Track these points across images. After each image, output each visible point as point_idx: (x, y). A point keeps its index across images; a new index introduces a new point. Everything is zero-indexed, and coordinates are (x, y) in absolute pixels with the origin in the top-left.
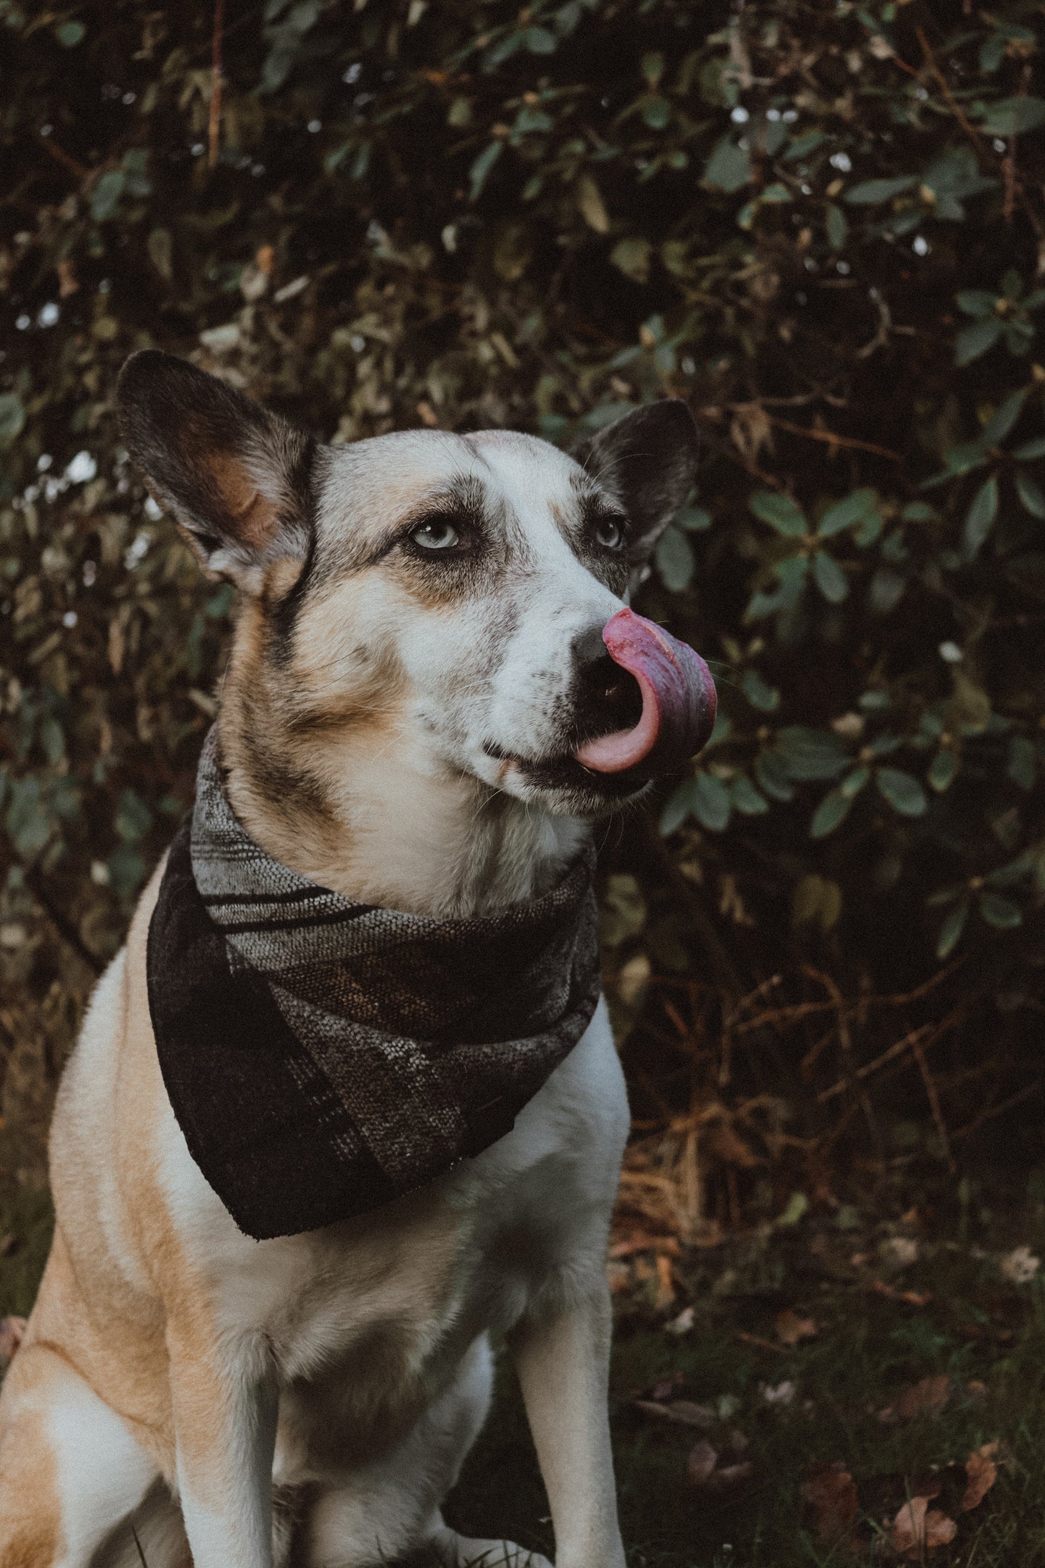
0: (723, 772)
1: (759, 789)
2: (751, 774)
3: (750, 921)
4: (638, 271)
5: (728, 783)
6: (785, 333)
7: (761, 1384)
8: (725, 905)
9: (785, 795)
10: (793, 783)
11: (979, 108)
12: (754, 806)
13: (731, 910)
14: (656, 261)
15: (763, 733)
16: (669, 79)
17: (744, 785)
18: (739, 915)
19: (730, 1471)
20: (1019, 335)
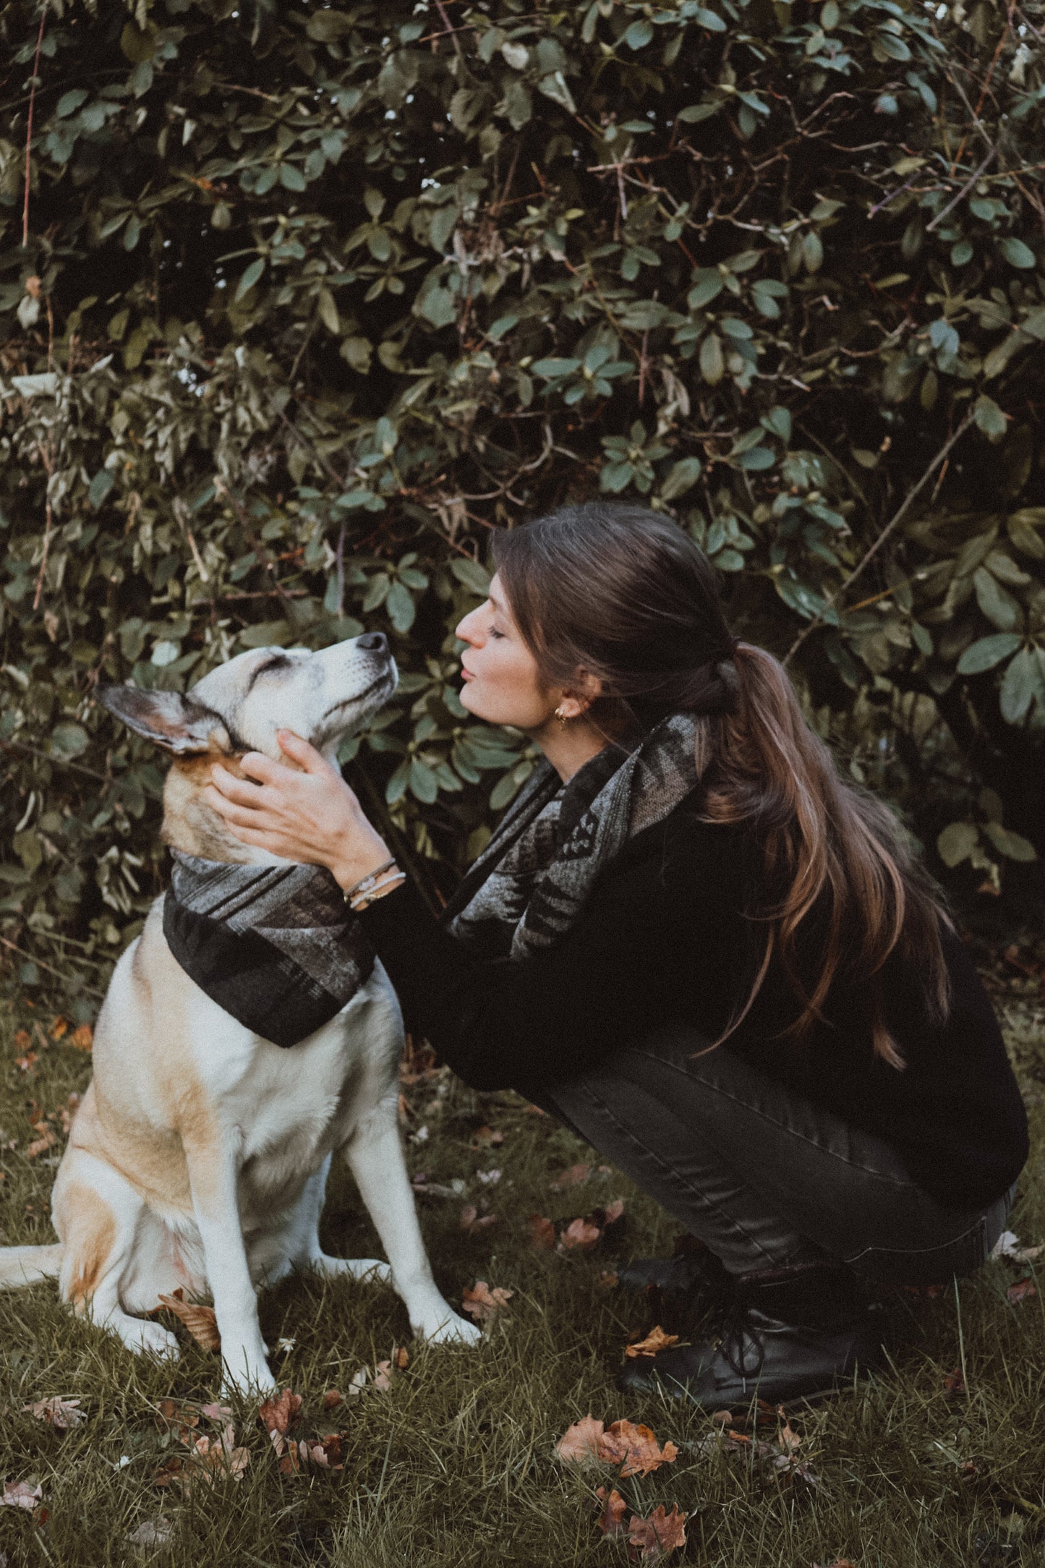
0: (431, 760)
1: (455, 773)
2: (449, 761)
3: (436, 856)
4: (361, 365)
5: (434, 768)
6: (481, 446)
7: (479, 1172)
8: (419, 846)
9: (475, 779)
10: (478, 770)
11: (621, 307)
12: (453, 785)
13: (424, 848)
14: (374, 356)
15: (457, 731)
16: (387, 215)
17: (444, 770)
18: (429, 853)
19: (484, 1220)
20: (644, 477)
